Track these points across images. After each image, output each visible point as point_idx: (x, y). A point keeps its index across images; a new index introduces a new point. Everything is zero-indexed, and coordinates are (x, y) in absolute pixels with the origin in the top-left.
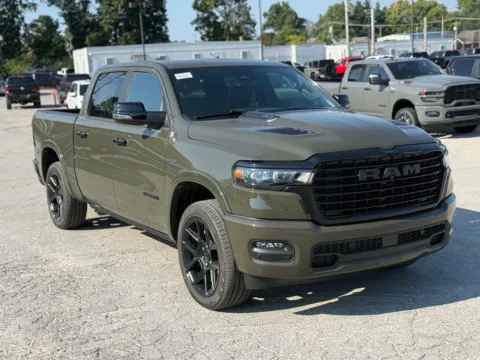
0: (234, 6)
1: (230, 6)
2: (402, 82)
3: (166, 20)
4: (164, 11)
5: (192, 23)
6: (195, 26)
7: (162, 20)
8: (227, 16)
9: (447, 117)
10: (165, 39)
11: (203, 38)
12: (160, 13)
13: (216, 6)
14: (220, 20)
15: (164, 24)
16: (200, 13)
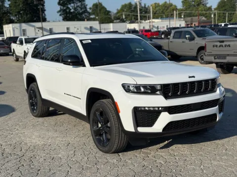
0: (79, 4)
1: (77, 4)
2: (201, 38)
3: (45, 10)
4: (43, 6)
5: (58, 12)
6: (59, 13)
7: (43, 10)
8: (75, 9)
10: (44, 20)
11: (63, 20)
13: (70, 4)
14: (72, 11)
15: (44, 13)
16: (62, 7)
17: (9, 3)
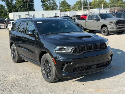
0: (52, 1)
1: (51, 1)
3: (34, 5)
4: (33, 3)
5: (41, 6)
6: (42, 7)
7: (33, 5)
8: (50, 4)
9: (116, 29)
10: (34, 10)
11: (44, 10)
12: (32, 3)
13: (47, 1)
14: (48, 5)
15: (33, 6)
16: (43, 3)
17: (15, 1)
